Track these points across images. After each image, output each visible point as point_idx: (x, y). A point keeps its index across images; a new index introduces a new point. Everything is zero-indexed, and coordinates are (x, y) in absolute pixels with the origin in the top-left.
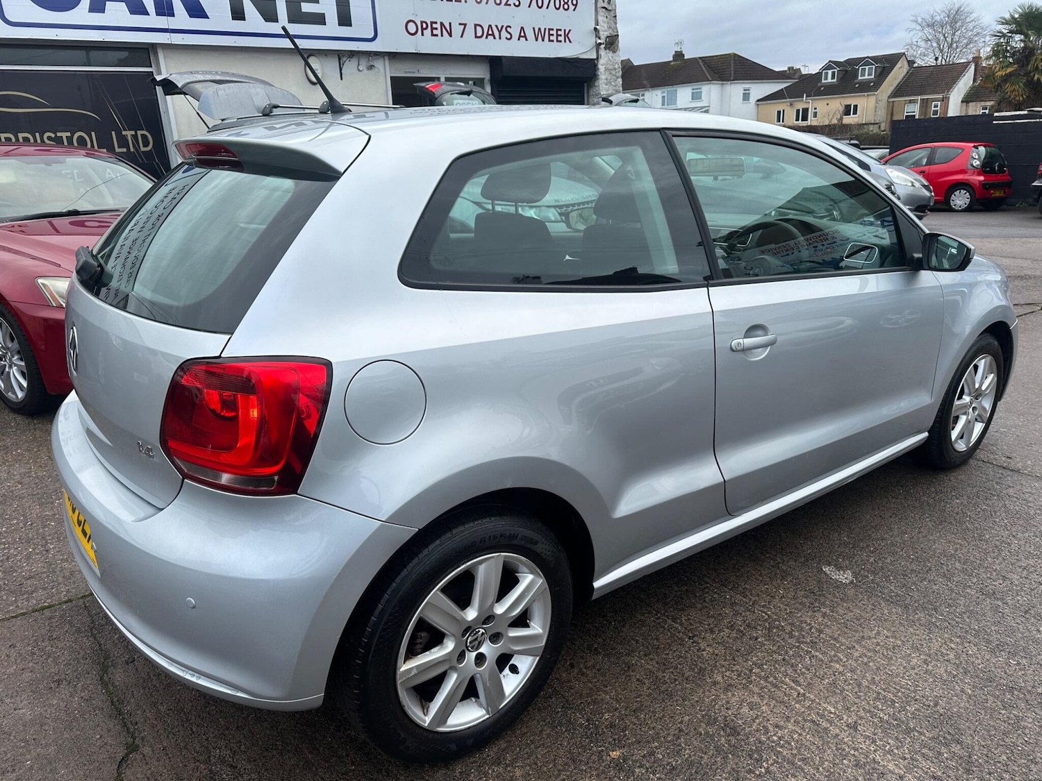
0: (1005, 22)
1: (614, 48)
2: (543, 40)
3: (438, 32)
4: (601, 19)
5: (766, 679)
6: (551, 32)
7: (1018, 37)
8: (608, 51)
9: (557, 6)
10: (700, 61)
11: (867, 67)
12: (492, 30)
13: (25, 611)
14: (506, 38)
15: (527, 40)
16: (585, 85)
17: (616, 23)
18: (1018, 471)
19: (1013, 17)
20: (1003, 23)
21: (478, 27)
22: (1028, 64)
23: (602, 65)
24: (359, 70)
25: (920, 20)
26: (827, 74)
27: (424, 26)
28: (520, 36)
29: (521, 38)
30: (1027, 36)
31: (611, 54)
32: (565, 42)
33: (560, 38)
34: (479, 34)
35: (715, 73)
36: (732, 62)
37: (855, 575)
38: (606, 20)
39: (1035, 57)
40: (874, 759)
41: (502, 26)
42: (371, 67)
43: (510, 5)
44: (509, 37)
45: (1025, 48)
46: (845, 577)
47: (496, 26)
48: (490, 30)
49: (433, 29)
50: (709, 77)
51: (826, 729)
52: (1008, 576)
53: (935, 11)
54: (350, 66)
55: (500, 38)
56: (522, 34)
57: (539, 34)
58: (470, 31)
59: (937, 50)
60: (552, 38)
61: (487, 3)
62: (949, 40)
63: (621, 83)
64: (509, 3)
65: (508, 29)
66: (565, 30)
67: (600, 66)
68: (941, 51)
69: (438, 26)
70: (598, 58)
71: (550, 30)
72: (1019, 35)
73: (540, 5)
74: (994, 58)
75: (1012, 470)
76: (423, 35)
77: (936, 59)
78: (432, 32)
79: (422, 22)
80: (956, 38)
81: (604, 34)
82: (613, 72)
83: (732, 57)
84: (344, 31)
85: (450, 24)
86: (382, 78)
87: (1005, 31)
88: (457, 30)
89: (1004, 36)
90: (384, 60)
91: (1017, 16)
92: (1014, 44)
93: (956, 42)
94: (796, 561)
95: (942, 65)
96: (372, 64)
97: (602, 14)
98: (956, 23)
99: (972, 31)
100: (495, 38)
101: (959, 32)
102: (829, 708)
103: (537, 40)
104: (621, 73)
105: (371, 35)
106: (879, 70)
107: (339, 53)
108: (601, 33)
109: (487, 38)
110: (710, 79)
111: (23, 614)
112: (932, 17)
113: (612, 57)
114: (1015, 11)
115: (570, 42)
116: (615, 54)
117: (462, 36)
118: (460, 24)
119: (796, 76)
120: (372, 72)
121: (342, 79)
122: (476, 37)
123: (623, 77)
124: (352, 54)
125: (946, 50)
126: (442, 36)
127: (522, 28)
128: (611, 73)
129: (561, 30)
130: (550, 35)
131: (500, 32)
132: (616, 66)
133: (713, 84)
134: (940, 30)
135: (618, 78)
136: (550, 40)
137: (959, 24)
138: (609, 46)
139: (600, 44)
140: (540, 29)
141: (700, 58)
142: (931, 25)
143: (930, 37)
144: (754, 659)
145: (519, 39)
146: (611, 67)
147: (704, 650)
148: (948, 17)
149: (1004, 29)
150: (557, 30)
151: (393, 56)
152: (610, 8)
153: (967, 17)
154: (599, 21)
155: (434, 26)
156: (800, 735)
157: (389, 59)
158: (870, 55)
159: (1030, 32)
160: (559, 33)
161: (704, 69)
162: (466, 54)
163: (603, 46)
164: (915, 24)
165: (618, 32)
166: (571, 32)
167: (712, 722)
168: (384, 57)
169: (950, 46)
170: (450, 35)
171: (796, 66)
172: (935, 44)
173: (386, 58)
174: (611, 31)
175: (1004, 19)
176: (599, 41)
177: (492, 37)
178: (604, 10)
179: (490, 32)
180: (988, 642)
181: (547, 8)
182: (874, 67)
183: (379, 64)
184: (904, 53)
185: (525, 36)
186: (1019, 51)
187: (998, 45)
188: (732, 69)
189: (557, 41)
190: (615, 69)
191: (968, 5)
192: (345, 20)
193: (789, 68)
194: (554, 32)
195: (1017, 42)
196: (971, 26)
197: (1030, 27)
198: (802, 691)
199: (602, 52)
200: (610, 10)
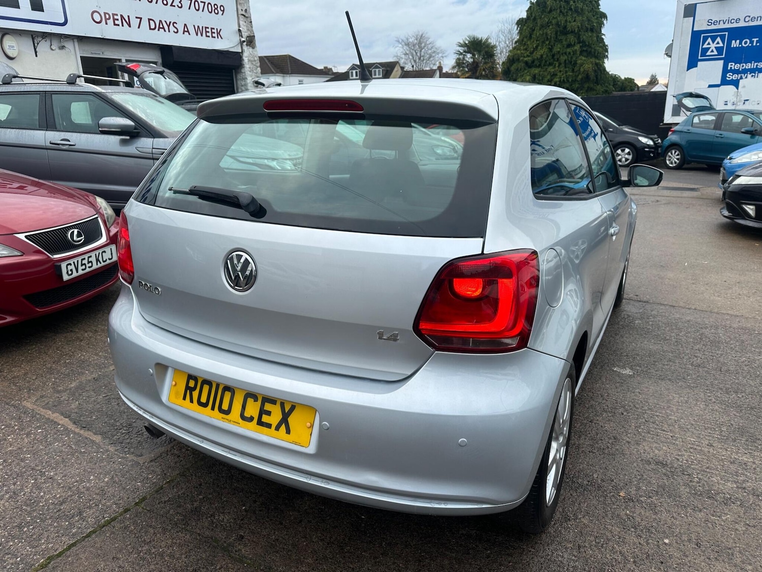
0: (461, 46)
1: (253, 45)
2: (202, 35)
3: (119, 22)
4: (241, 23)
5: (649, 433)
6: (207, 30)
7: (469, 55)
8: (249, 47)
9: (210, 11)
10: (265, 59)
11: (377, 70)
12: (162, 24)
13: (92, 529)
14: (174, 32)
15: (189, 34)
16: (234, 71)
17: (252, 27)
18: (647, 302)
19: (465, 43)
20: (460, 46)
21: (151, 21)
22: (476, 72)
23: (246, 57)
24: (52, 49)
25: (401, 41)
26: (352, 73)
27: (107, 17)
28: (184, 31)
29: (185, 33)
30: (474, 55)
31: (251, 50)
32: (218, 38)
33: (214, 35)
34: (153, 27)
35: (278, 68)
36: (288, 61)
37: (631, 368)
38: (245, 24)
39: (479, 68)
40: (735, 458)
41: (170, 22)
42: (63, 48)
43: (174, 6)
44: (176, 31)
45: (474, 62)
46: (628, 372)
47: (165, 21)
48: (161, 25)
49: (114, 20)
50: (273, 70)
51: (701, 450)
52: (696, 355)
53: (409, 35)
54: (43, 46)
55: (169, 31)
56: (186, 30)
57: (199, 31)
58: (145, 23)
59: (412, 61)
60: (208, 34)
61: (156, 3)
62: (419, 54)
63: (260, 71)
64: (173, 4)
65: (175, 24)
66: (217, 29)
67: (244, 58)
68: (415, 61)
69: (119, 17)
70: (242, 51)
71: (206, 28)
72: (469, 54)
73: (197, 8)
74: (457, 67)
75: (645, 302)
76: (107, 24)
77: (413, 66)
78: (114, 22)
79: (105, 14)
80: (422, 54)
81: (245, 34)
82: (254, 63)
83: (288, 58)
84: (37, 15)
85: (128, 16)
86: (73, 57)
87: (462, 51)
88: (135, 22)
89: (461, 54)
90: (74, 42)
91: (467, 42)
92: (467, 59)
93: (423, 56)
94: (596, 368)
95: (416, 71)
96: (63, 44)
97: (242, 19)
98: (421, 44)
99: (430, 49)
100: (165, 31)
101: (424, 50)
102: (692, 439)
103: (197, 35)
104: (259, 64)
105: (62, 21)
106: (384, 72)
107: (33, 33)
108: (243, 33)
109: (159, 30)
110: (275, 72)
111: (94, 532)
112: (407, 39)
113: (252, 52)
114: (466, 39)
115: (222, 38)
116: (253, 50)
117: (139, 27)
118: (136, 18)
119: (330, 73)
120: (63, 51)
121: (36, 56)
122: (150, 29)
123: (260, 67)
124: (45, 35)
125: (417, 60)
126: (123, 26)
127: (185, 25)
128: (252, 64)
129: (214, 29)
130: (207, 32)
131: (169, 26)
132: (256, 59)
133: (278, 76)
134: (413, 48)
135: (257, 67)
136: (207, 36)
137: (423, 45)
138: (249, 43)
139: (244, 41)
140: (198, 26)
141: (265, 57)
142: (408, 44)
143: (408, 52)
144: (633, 424)
145: (184, 33)
146: (252, 59)
147: (605, 427)
148: (417, 39)
149: (461, 50)
150: (212, 29)
151: (81, 39)
152: (247, 16)
153: (427, 41)
154: (241, 24)
155: (116, 17)
156: (694, 456)
157: (78, 41)
158: (378, 62)
159: (475, 53)
160: (213, 31)
161: (269, 65)
162: (144, 42)
163: (245, 43)
164: (397, 43)
165: (254, 34)
166: (221, 31)
167: (649, 463)
168: (73, 39)
169: (420, 59)
170: (130, 26)
171: (329, 66)
172: (411, 57)
173: (76, 41)
174: (249, 32)
175: (460, 43)
176: (243, 39)
177: (163, 30)
178: (243, 16)
179: (161, 26)
180: (721, 389)
181: (203, 11)
182: (381, 70)
183: (69, 45)
184: (398, 62)
185: (188, 31)
186: (470, 64)
187: (459, 59)
188: (289, 66)
189: (212, 37)
190: (255, 61)
191: (427, 33)
192: (37, 5)
193: (325, 68)
194: (209, 30)
195: (469, 58)
196: (430, 46)
197: (475, 50)
198: (671, 435)
199: (245, 48)
200: (247, 17)
